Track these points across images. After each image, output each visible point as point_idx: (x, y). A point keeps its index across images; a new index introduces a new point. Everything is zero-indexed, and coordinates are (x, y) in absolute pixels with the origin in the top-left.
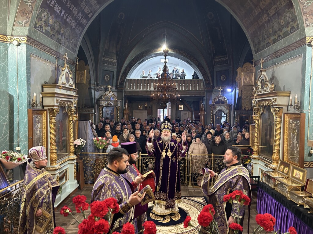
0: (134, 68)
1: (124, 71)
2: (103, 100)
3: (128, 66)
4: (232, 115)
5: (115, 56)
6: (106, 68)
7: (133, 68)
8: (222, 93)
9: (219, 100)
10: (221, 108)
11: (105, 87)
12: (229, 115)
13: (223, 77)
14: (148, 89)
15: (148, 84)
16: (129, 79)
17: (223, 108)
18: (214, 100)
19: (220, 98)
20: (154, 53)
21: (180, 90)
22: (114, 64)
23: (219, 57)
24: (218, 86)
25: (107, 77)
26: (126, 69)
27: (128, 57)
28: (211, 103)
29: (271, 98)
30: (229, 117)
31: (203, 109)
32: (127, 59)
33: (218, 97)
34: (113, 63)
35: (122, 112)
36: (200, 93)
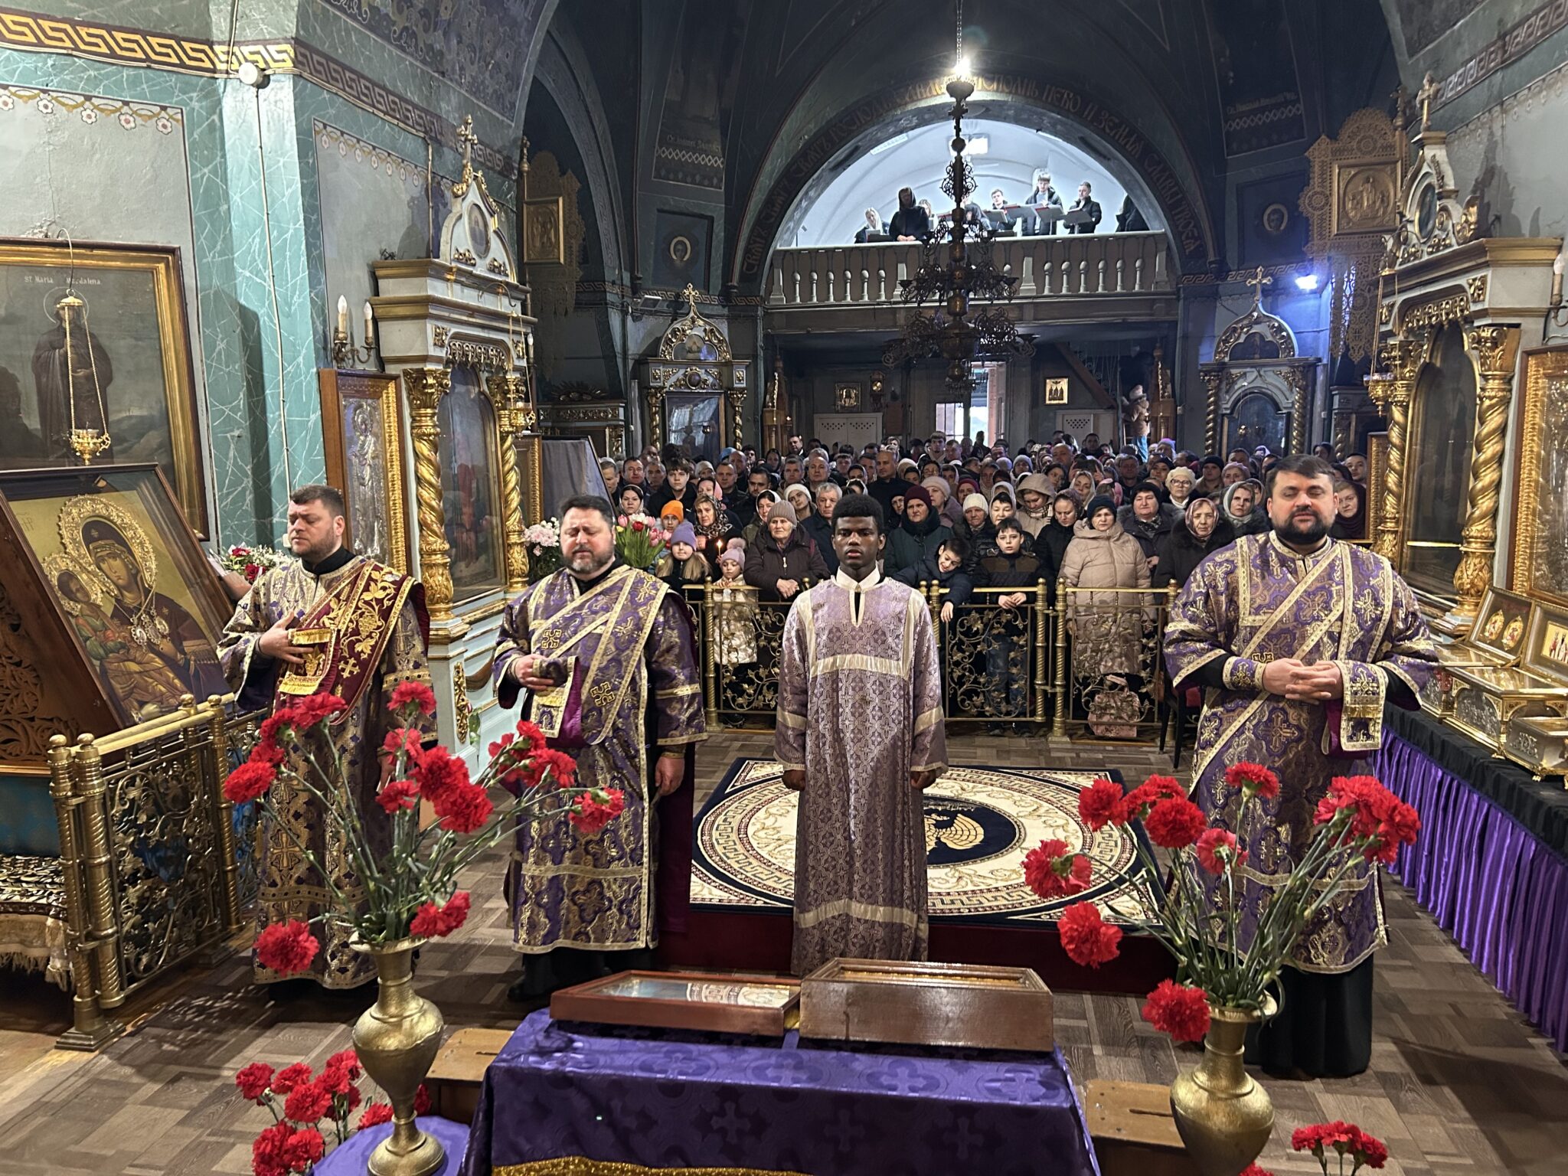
0: (812, 193)
1: (760, 212)
2: (665, 363)
3: (778, 182)
4: (1319, 413)
5: (717, 134)
6: (673, 202)
7: (807, 193)
8: (1270, 299)
9: (1250, 337)
10: (1258, 383)
11: (671, 295)
12: (1303, 416)
13: (1274, 212)
14: (879, 297)
15: (882, 273)
16: (786, 251)
17: (1269, 380)
18: (1226, 341)
19: (1256, 329)
20: (911, 107)
21: (1046, 292)
22: (711, 180)
23: (1256, 105)
24: (1246, 263)
25: (680, 247)
26: (769, 202)
27: (778, 141)
28: (1207, 355)
29: (1462, 281)
30: (1302, 425)
31: (1164, 388)
32: (775, 149)
33: (1245, 322)
34: (706, 175)
35: (755, 421)
36: (1151, 308)
